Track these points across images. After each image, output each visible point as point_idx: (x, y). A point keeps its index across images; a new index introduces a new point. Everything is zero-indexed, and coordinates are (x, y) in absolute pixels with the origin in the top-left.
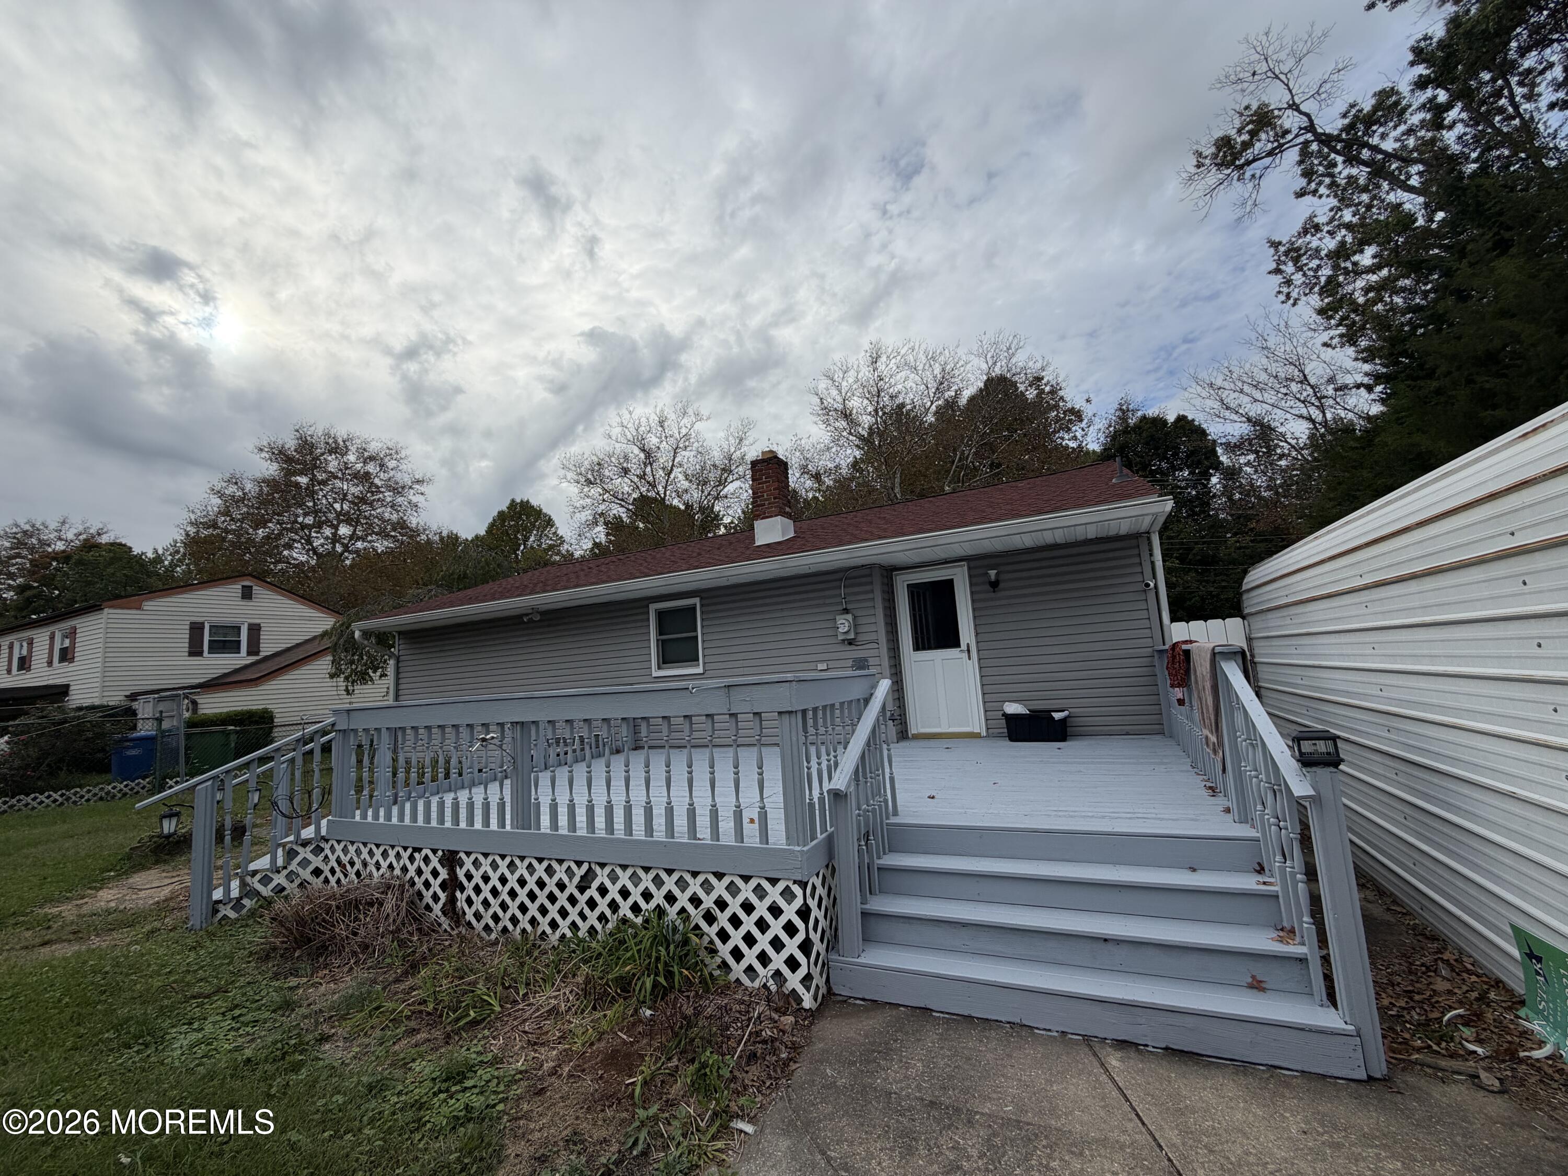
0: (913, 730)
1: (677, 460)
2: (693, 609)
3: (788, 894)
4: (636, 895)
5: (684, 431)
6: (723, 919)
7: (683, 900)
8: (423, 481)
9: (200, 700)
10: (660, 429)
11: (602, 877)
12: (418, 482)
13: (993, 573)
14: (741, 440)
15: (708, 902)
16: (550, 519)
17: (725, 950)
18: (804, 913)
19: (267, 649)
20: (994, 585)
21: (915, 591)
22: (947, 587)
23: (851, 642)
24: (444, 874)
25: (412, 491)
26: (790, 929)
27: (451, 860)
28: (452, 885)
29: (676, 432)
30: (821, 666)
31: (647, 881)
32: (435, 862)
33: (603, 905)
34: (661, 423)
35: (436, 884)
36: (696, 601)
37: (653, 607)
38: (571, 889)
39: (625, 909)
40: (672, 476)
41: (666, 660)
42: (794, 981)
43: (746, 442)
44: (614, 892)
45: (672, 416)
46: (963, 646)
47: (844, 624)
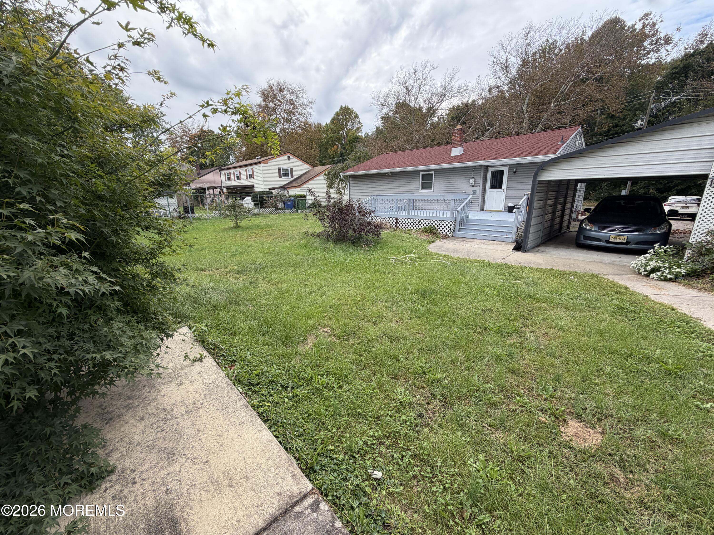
0: (485, 209)
1: (421, 91)
2: (432, 174)
3: (449, 223)
4: (427, 224)
5: (425, 76)
6: (439, 226)
7: (434, 224)
8: (312, 102)
9: (289, 190)
10: (414, 76)
11: (422, 221)
12: (311, 103)
13: (515, 169)
14: (452, 79)
15: (438, 224)
16: (357, 115)
17: (439, 230)
18: (451, 225)
19: (295, 176)
20: (515, 172)
21: (493, 173)
22: (502, 172)
23: (473, 186)
24: (395, 221)
25: (308, 107)
26: (449, 227)
27: (397, 219)
28: (397, 223)
29: (421, 77)
30: (464, 192)
31: (429, 222)
32: (394, 219)
33: (422, 225)
34: (415, 72)
35: (394, 223)
36: (433, 172)
37: (421, 173)
38: (417, 223)
39: (425, 225)
40: (418, 100)
41: (423, 187)
42: (448, 233)
43: (453, 80)
44: (424, 223)
45: (420, 68)
46: (503, 188)
47: (472, 181)
